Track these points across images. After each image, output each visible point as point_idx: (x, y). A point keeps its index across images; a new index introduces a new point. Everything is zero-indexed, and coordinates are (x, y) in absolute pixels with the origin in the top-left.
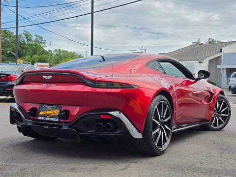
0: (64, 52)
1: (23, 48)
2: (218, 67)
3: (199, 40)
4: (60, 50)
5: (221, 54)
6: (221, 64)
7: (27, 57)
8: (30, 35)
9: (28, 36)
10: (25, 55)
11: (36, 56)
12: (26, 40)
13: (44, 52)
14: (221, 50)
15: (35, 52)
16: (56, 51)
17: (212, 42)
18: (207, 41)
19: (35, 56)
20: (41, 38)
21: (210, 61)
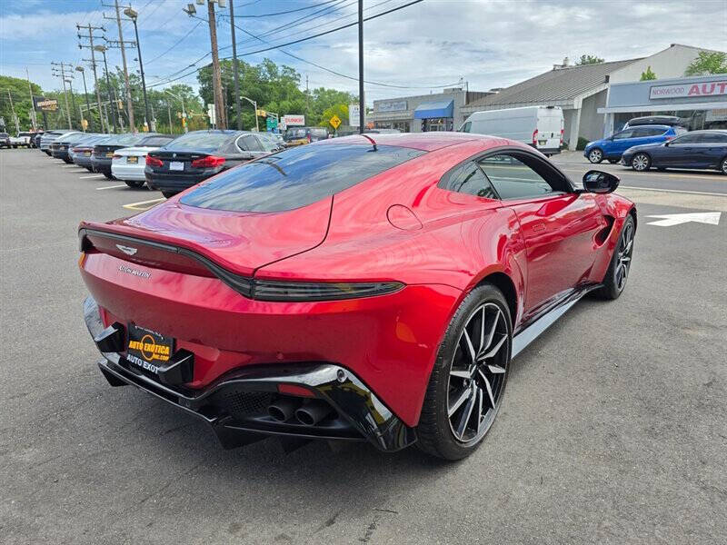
0: (330, 92)
1: (265, 90)
2: (600, 111)
3: (566, 59)
4: (322, 89)
5: (607, 86)
6: (604, 107)
7: (273, 105)
8: (274, 66)
9: (271, 68)
10: (268, 102)
11: (286, 104)
12: (269, 76)
13: (299, 95)
14: (607, 77)
15: (284, 95)
16: (316, 91)
17: (589, 63)
18: (579, 61)
19: (284, 103)
20: (293, 70)
21: (584, 100)
